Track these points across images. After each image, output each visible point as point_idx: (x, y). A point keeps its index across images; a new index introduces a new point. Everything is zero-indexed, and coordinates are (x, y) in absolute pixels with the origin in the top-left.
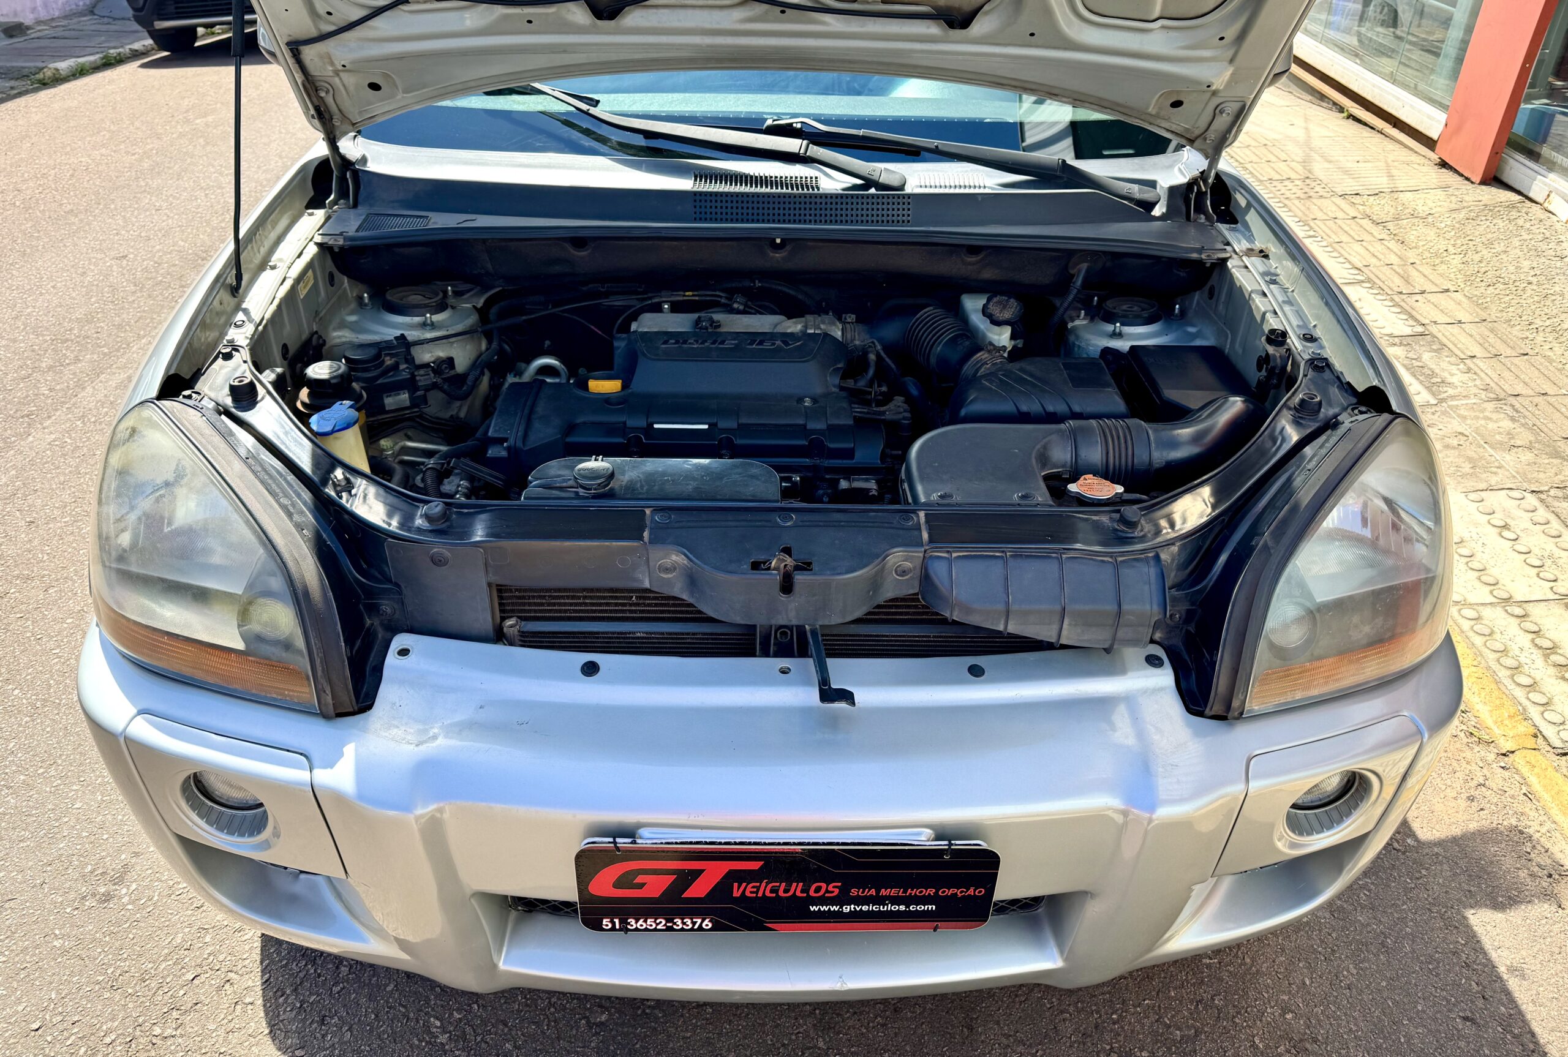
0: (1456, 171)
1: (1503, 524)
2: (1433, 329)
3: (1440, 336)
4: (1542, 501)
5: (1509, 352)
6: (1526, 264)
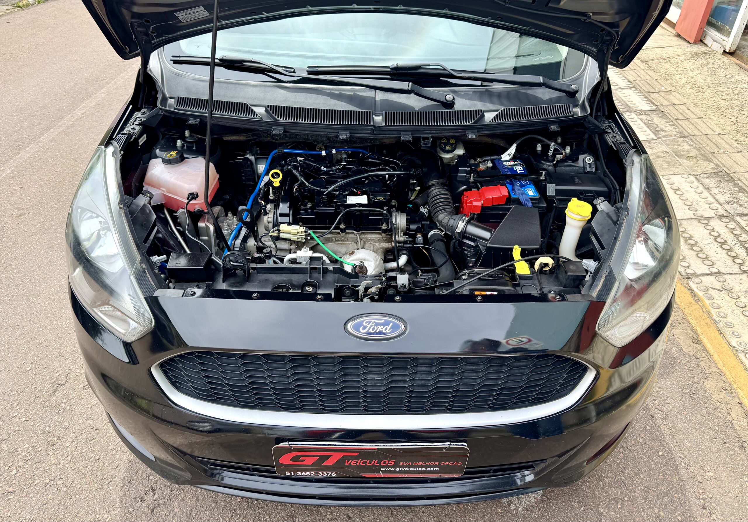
0: (684, 40)
1: (677, 188)
2: (661, 108)
3: (663, 110)
4: (696, 179)
5: (694, 117)
6: (709, 79)
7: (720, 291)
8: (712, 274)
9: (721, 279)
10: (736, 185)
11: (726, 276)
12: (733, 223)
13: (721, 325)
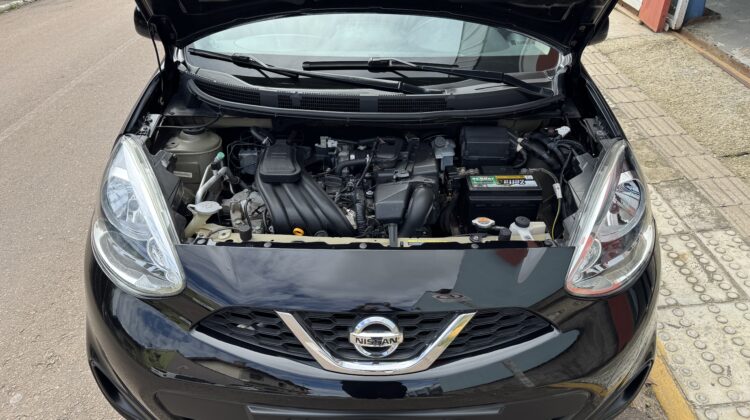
0: (648, 27)
2: (620, 106)
3: (622, 109)
4: (655, 188)
5: (654, 115)
6: (671, 71)
7: (679, 328)
8: (669, 306)
9: (679, 312)
10: (698, 194)
11: (684, 309)
12: (693, 241)
13: (677, 373)
